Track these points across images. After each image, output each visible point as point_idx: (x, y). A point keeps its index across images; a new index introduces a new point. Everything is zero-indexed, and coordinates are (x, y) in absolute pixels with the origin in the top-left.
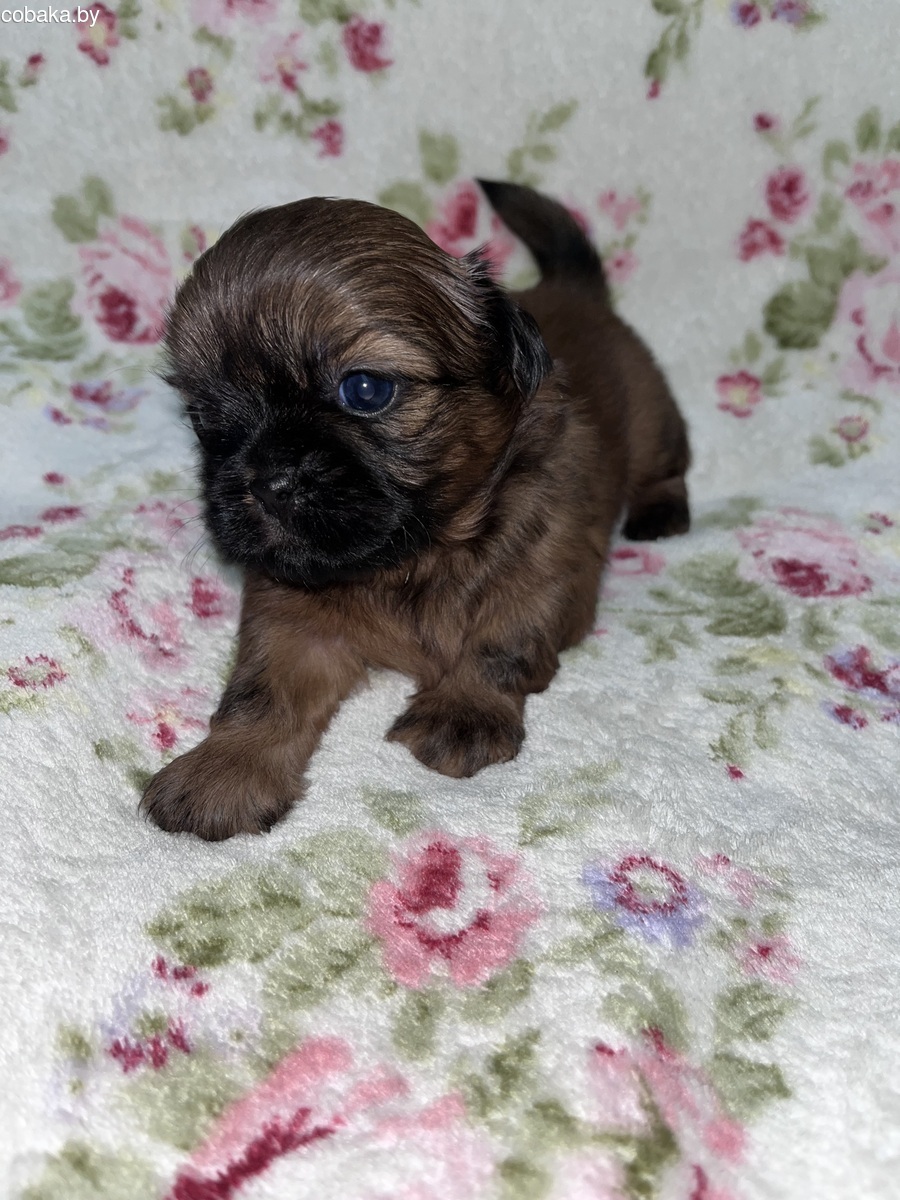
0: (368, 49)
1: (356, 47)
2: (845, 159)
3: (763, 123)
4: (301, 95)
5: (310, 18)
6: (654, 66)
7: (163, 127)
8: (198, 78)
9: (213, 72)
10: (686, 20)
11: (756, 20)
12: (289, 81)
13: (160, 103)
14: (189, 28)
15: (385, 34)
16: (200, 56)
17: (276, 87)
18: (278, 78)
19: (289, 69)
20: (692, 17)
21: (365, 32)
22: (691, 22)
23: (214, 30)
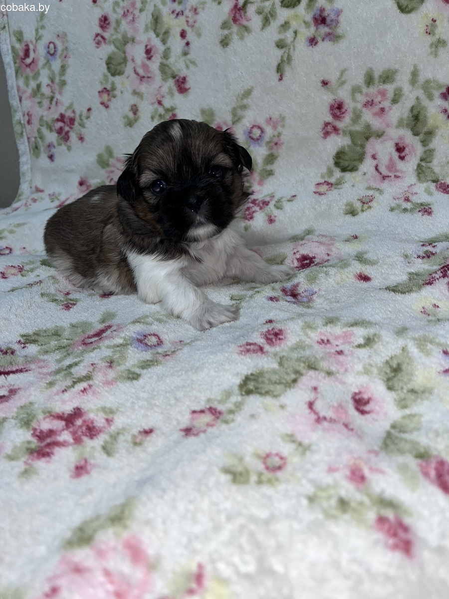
0: (183, 86)
1: (179, 86)
2: (361, 92)
3: (325, 83)
4: (164, 106)
5: (165, 80)
6: (280, 69)
7: (126, 126)
8: (134, 108)
9: (138, 105)
10: (290, 49)
11: (316, 43)
12: (160, 103)
13: (124, 118)
14: (130, 91)
15: (187, 79)
16: (134, 100)
17: (156, 105)
18: (157, 103)
19: (159, 99)
20: (292, 47)
21: (181, 80)
22: (292, 50)
23: (137, 91)
